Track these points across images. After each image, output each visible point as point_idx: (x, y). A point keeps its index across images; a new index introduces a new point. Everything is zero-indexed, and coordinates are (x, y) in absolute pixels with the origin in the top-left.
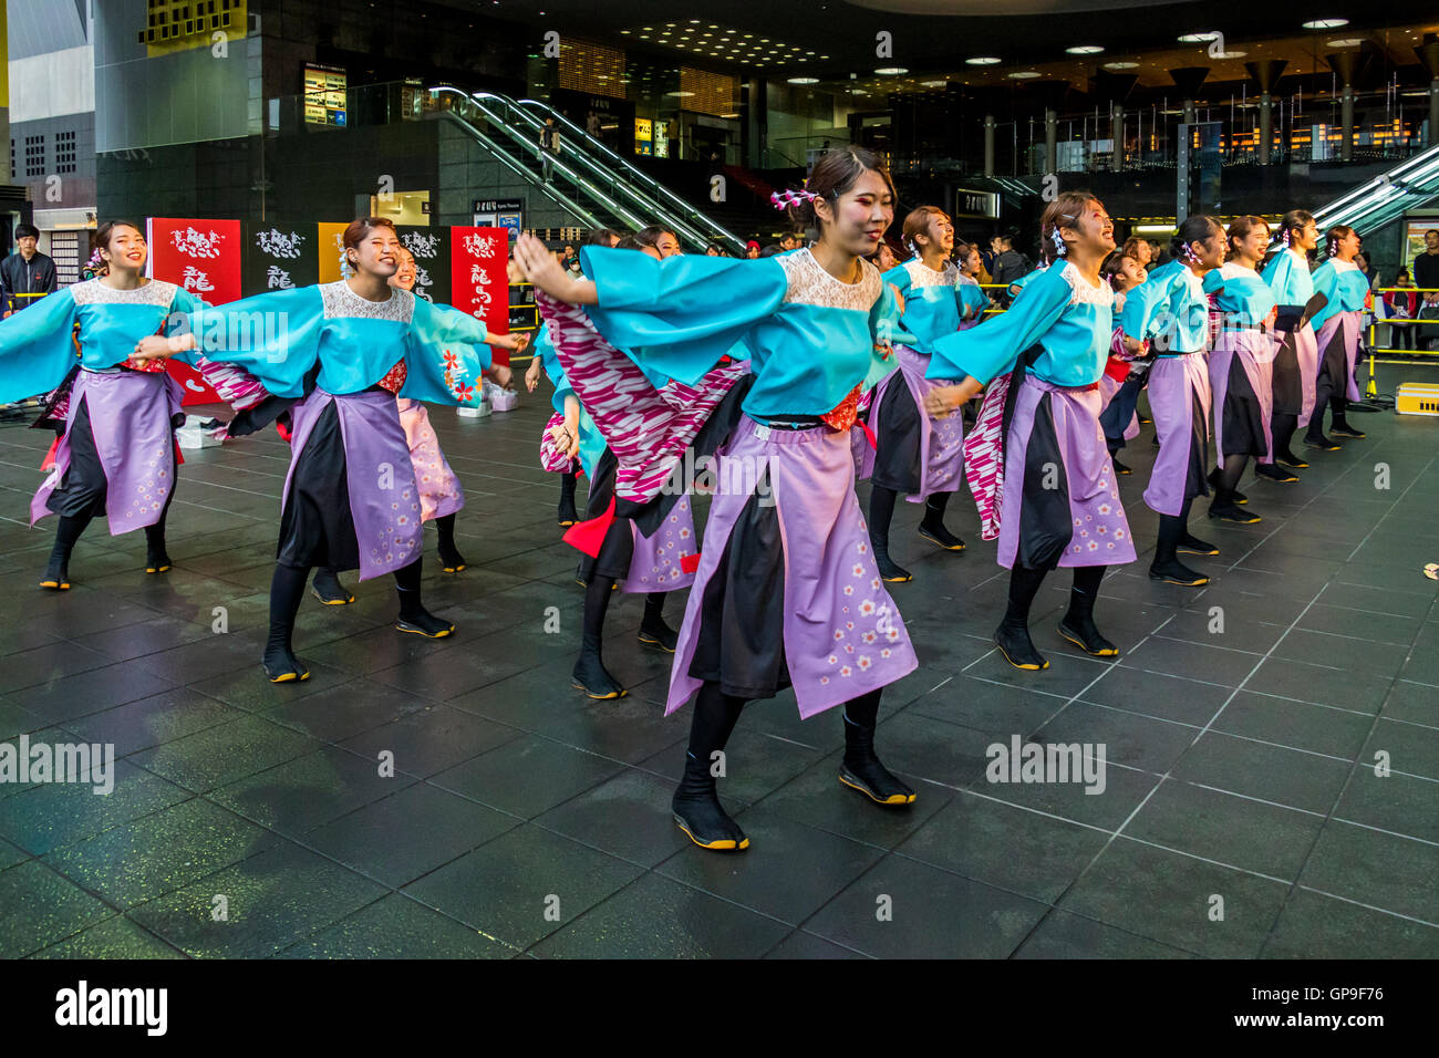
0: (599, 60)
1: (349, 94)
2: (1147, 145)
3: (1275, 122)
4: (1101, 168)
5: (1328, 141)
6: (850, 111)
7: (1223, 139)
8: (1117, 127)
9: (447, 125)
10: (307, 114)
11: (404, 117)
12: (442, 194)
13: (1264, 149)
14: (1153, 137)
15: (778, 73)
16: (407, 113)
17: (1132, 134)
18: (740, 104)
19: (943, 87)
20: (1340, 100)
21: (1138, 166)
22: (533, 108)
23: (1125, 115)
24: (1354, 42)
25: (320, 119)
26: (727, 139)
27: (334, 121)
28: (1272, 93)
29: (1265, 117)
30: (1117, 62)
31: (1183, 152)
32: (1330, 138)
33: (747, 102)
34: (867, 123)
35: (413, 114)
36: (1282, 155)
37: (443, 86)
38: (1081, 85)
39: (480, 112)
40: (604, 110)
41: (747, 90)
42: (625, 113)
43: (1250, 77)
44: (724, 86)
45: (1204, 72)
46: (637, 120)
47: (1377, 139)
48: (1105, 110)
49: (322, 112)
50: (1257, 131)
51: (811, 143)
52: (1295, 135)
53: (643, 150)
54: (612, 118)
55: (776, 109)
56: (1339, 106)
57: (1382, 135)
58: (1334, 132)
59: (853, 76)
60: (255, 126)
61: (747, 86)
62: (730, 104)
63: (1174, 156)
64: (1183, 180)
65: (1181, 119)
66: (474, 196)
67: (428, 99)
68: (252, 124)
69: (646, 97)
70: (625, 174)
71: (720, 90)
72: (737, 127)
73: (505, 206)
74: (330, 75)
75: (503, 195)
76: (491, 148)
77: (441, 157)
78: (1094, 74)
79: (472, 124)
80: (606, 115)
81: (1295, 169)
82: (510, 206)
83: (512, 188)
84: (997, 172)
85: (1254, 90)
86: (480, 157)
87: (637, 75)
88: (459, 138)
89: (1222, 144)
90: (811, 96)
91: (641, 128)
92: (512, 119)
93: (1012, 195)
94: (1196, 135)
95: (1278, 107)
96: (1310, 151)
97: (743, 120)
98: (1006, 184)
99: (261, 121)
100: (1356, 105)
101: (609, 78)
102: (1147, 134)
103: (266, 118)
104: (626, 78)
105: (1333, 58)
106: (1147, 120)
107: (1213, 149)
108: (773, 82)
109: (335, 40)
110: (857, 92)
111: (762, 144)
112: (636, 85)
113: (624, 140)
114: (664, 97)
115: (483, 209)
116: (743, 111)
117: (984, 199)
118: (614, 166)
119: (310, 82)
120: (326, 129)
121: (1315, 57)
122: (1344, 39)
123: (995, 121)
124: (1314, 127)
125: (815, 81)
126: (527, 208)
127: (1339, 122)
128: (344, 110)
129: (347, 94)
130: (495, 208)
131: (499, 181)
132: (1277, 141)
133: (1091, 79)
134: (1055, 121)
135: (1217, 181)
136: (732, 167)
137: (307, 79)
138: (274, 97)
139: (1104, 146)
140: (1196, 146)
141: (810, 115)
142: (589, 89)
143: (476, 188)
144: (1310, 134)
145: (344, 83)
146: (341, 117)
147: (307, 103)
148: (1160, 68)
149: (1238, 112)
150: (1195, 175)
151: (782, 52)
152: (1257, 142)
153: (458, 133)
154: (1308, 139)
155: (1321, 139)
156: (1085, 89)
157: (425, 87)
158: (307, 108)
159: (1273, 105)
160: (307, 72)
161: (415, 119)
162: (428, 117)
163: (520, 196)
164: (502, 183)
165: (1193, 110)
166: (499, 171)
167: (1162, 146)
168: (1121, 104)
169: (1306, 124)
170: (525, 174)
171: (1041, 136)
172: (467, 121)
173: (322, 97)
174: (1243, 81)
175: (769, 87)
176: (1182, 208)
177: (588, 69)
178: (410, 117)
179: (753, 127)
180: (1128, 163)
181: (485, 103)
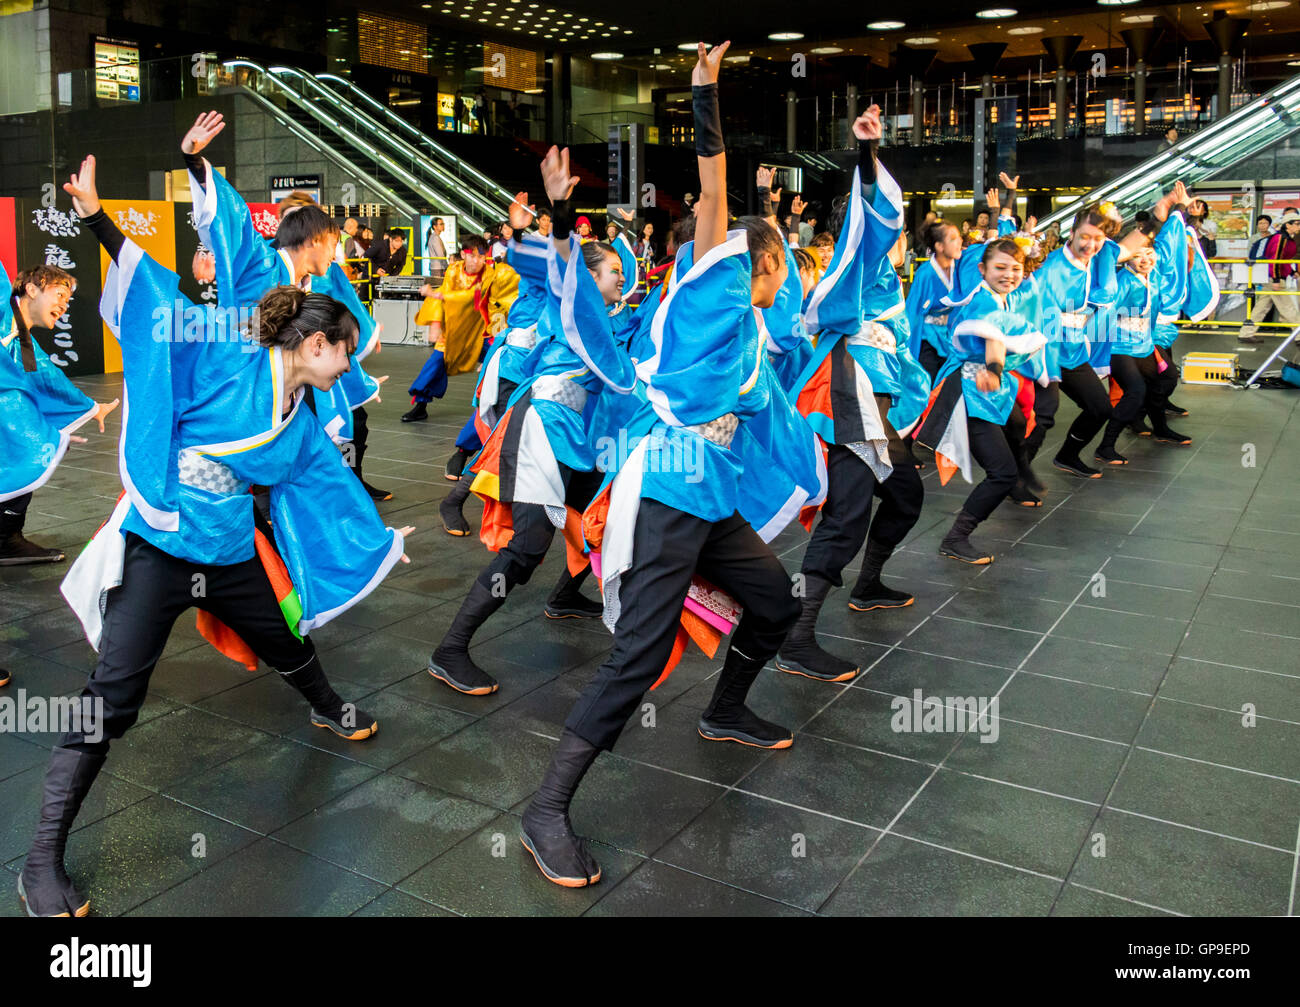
0: (401, 35)
1: (142, 67)
2: (947, 119)
3: (1070, 96)
4: (901, 142)
5: (1122, 116)
6: (654, 87)
7: (1019, 114)
8: (917, 102)
9: (244, 100)
10: (98, 88)
11: (200, 92)
12: (238, 171)
13: (1060, 126)
14: (952, 112)
15: (582, 48)
16: (203, 89)
17: (931, 109)
18: (543, 79)
19: (746, 62)
20: (1133, 75)
21: (937, 141)
22: (331, 83)
23: (924, 90)
24: (1148, 18)
25: (113, 95)
26: (531, 115)
27: (126, 96)
28: (1068, 68)
29: (1061, 92)
30: (917, 37)
31: (979, 126)
32: (1123, 113)
33: (551, 77)
34: (670, 98)
35: (210, 89)
36: (1077, 130)
37: (238, 60)
38: (882, 60)
39: (277, 88)
40: (405, 86)
41: (551, 65)
42: (427, 89)
43: (1047, 53)
44: (528, 61)
45: (1003, 46)
46: (439, 95)
47: (1168, 113)
48: (905, 85)
49: (114, 87)
50: (1053, 105)
51: (616, 118)
52: (1089, 109)
53: (446, 126)
54: (415, 93)
55: (580, 85)
56: (1132, 81)
57: (1173, 109)
58: (1128, 107)
59: (657, 51)
60: (45, 102)
61: (550, 61)
62: (534, 79)
63: (971, 131)
64: (979, 154)
65: (979, 94)
66: (271, 172)
67: (224, 73)
68: (42, 99)
69: (449, 73)
70: (426, 150)
71: (524, 65)
72: (541, 102)
73: (302, 182)
74: (121, 49)
75: (300, 171)
76: (288, 124)
77: (237, 133)
78: (895, 48)
79: (268, 99)
80: (408, 91)
81: (1090, 143)
82: (309, 182)
83: (310, 164)
84: (798, 147)
85: (1050, 65)
86: (278, 133)
87: (439, 51)
88: (255, 113)
89: (1019, 119)
90: (615, 72)
91: (443, 103)
92: (310, 94)
93: (814, 169)
94: (994, 110)
95: (1073, 82)
96: (1103, 125)
97: (547, 95)
98: (809, 160)
99: (50, 96)
100: (1148, 80)
101: (411, 54)
102: (946, 109)
103: (55, 93)
104: (429, 53)
105: (1127, 33)
106: (946, 96)
107: (1011, 124)
108: (575, 57)
109: (127, 14)
110: (661, 67)
111: (566, 119)
112: (438, 61)
113: (426, 117)
114: (467, 72)
115: (281, 185)
116: (547, 86)
117: (786, 174)
118: (414, 141)
119: (101, 56)
120: (117, 104)
121: (1109, 32)
122: (1138, 15)
123: (797, 96)
124: (1108, 102)
125: (619, 56)
126: (326, 185)
127: (1131, 96)
128: (137, 84)
129: (140, 67)
130: (292, 185)
131: (296, 156)
132: (1073, 115)
133: (891, 54)
134: (856, 97)
135: (1013, 155)
136: (536, 142)
137: (97, 52)
138: (64, 71)
139: (905, 121)
140: (994, 120)
141: (614, 91)
142: (390, 64)
143: (274, 164)
144: (1103, 109)
145: (137, 57)
146: (134, 92)
147: (98, 77)
148: (959, 43)
149: (1035, 87)
150: (991, 148)
151: (585, 26)
152: (1053, 117)
153: (256, 108)
154: (1102, 114)
155: (1115, 113)
156: (886, 65)
157: (219, 62)
158: (98, 83)
159: (1069, 80)
160: (97, 45)
161: (210, 94)
162: (223, 93)
163: (317, 173)
164: (299, 159)
165: (991, 85)
166: (296, 146)
167: (960, 122)
168: (920, 80)
169: (1100, 98)
170: (323, 150)
171: (842, 111)
172: (264, 96)
173: (113, 71)
174: (1039, 57)
175: (573, 62)
176: (979, 181)
177: (390, 43)
178: (206, 92)
179: (557, 102)
180: (927, 138)
181: (282, 78)
